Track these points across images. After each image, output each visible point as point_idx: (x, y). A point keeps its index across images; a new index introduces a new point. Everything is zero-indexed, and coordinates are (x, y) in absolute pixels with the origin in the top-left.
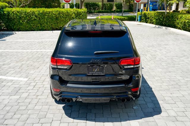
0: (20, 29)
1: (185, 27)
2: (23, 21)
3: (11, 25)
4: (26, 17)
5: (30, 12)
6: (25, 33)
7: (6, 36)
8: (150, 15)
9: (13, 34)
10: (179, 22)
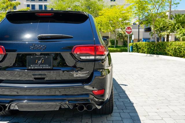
10: (170, 49)
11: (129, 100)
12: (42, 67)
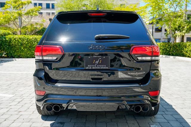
0: (21, 56)
2: (24, 48)
3: (11, 52)
4: (28, 43)
5: (32, 39)
6: (25, 60)
7: (5, 62)
9: (13, 61)
10: (188, 50)
11: (166, 102)
12: (99, 68)
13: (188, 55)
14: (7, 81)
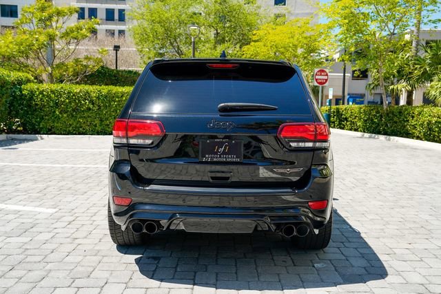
0: (53, 130)
1: (430, 135)
2: (60, 113)
3: (33, 121)
4: (70, 102)
5: (79, 93)
6: (63, 138)
7: (20, 143)
8: (349, 112)
9: (37, 140)
10: (416, 124)
11: (350, 226)
12: (225, 159)
13: (417, 133)
14: (36, 182)
